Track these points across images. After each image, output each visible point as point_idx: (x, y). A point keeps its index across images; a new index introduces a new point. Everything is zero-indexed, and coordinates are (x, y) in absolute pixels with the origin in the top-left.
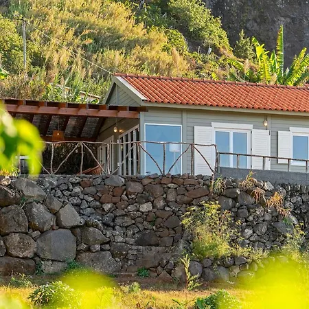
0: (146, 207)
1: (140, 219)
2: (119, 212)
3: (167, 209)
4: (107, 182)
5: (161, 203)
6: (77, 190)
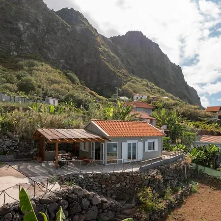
0: (118, 185)
2: (108, 188)
3: (127, 186)
4: (104, 176)
5: (124, 184)
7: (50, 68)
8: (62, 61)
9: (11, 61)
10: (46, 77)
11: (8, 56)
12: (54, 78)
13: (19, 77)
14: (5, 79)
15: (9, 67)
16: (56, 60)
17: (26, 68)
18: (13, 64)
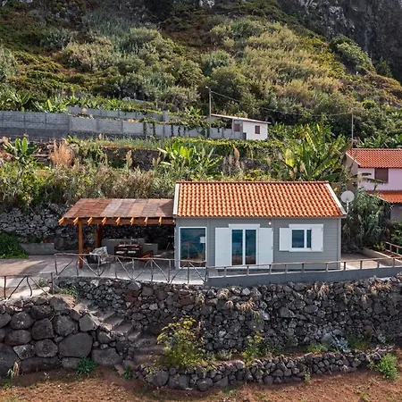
0: (153, 307)
1: (149, 315)
2: (135, 310)
3: (166, 311)
4: (129, 287)
5: (163, 306)
6: (110, 291)
7: (291, 36)
8: (333, 9)
9: (197, 24)
10: (276, 61)
11: (192, 10)
12: (296, 63)
13: (206, 69)
14: (171, 76)
15: (192, 42)
16: (317, 8)
17: (229, 42)
18: (202, 32)
